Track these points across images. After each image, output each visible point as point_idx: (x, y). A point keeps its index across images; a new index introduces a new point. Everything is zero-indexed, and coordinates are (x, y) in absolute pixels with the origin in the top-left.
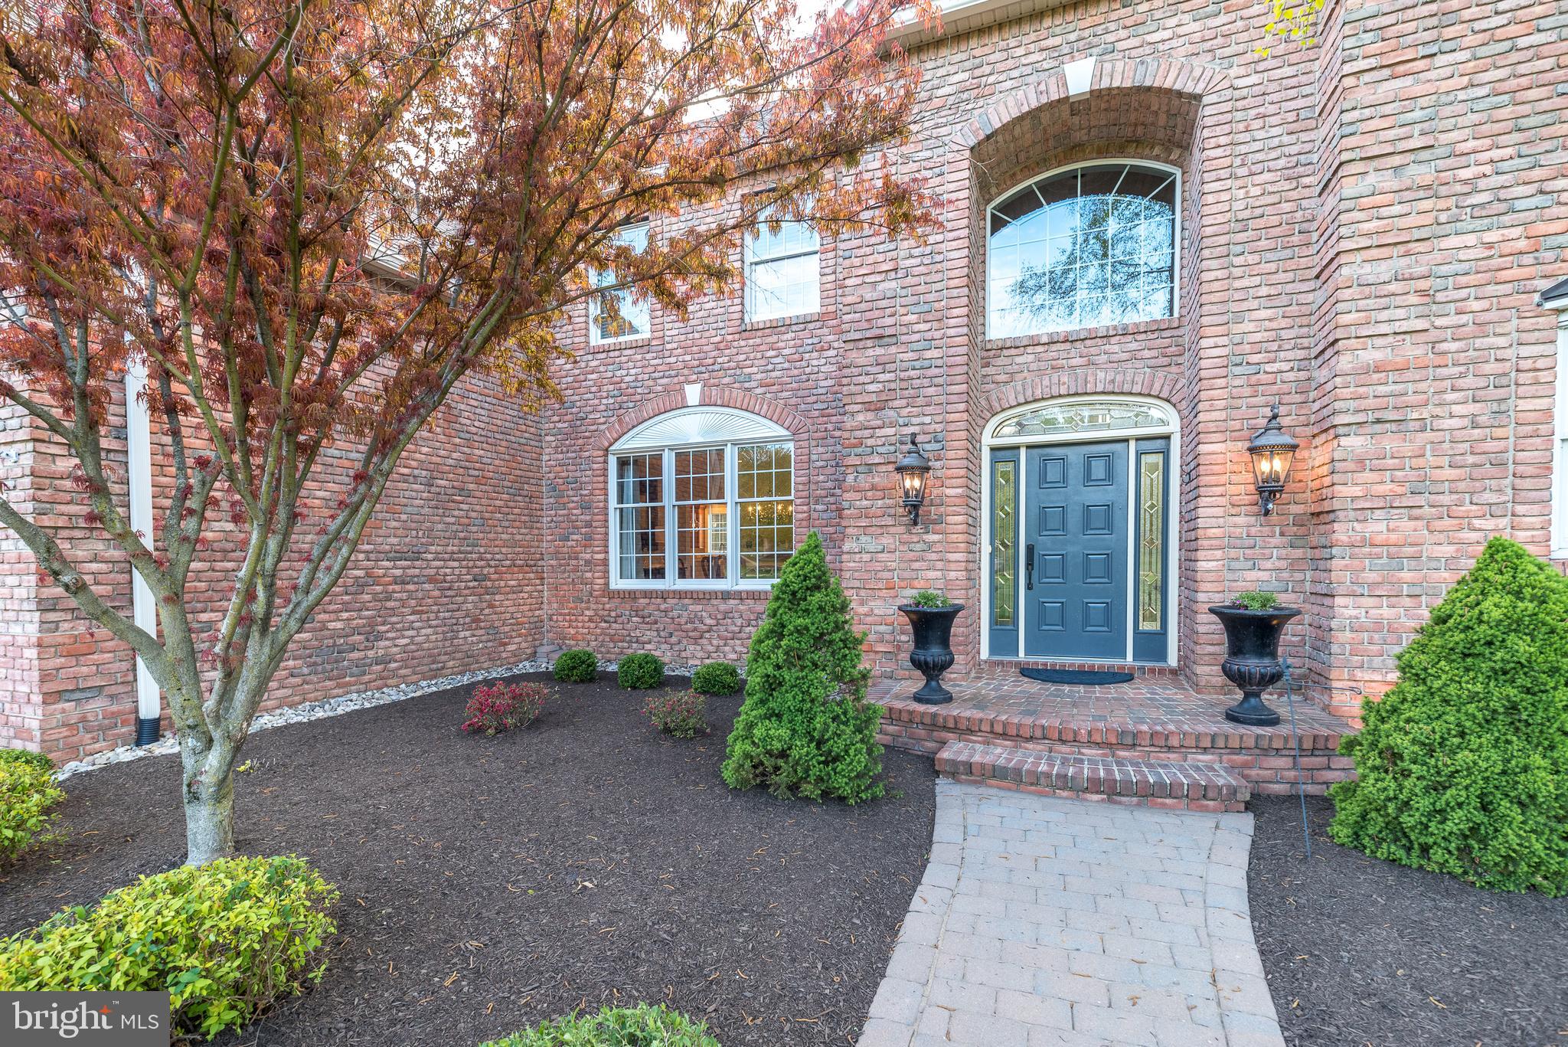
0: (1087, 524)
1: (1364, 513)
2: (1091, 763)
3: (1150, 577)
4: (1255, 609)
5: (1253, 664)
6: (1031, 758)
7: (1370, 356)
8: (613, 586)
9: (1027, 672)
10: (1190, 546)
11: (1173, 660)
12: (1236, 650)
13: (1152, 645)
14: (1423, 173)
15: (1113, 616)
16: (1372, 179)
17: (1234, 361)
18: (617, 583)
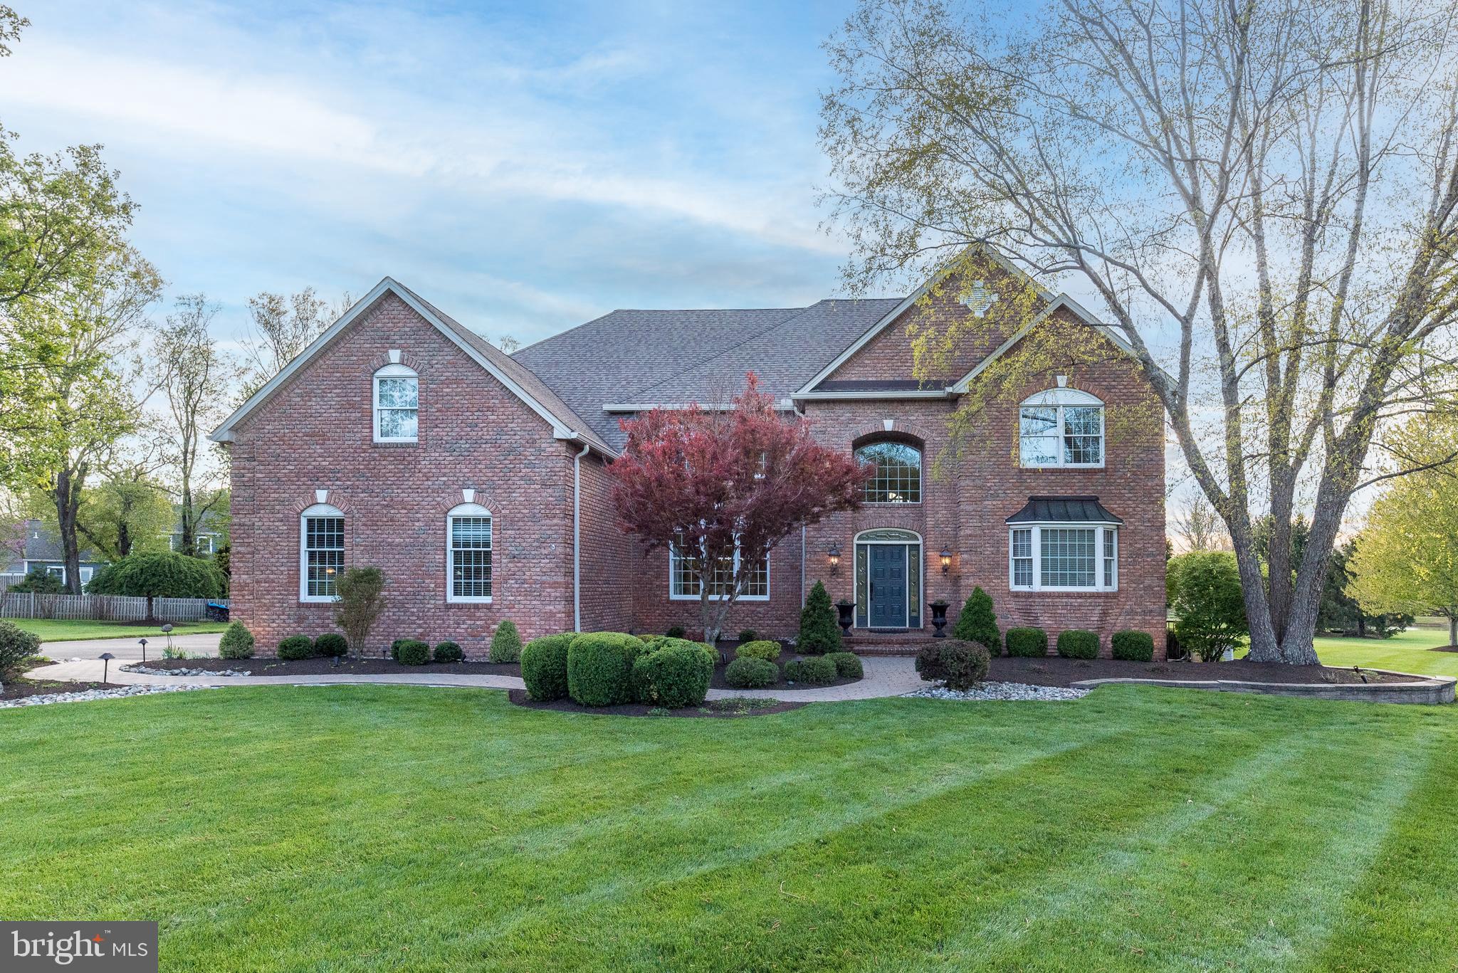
0: (892, 576)
1: (968, 578)
2: (897, 648)
3: (914, 599)
4: (939, 604)
5: (939, 620)
6: (880, 648)
7: (968, 532)
8: (671, 598)
9: (871, 631)
10: (925, 585)
11: (922, 627)
12: (935, 616)
13: (915, 621)
14: (978, 482)
15: (901, 611)
16: (967, 482)
17: (936, 526)
18: (673, 597)
